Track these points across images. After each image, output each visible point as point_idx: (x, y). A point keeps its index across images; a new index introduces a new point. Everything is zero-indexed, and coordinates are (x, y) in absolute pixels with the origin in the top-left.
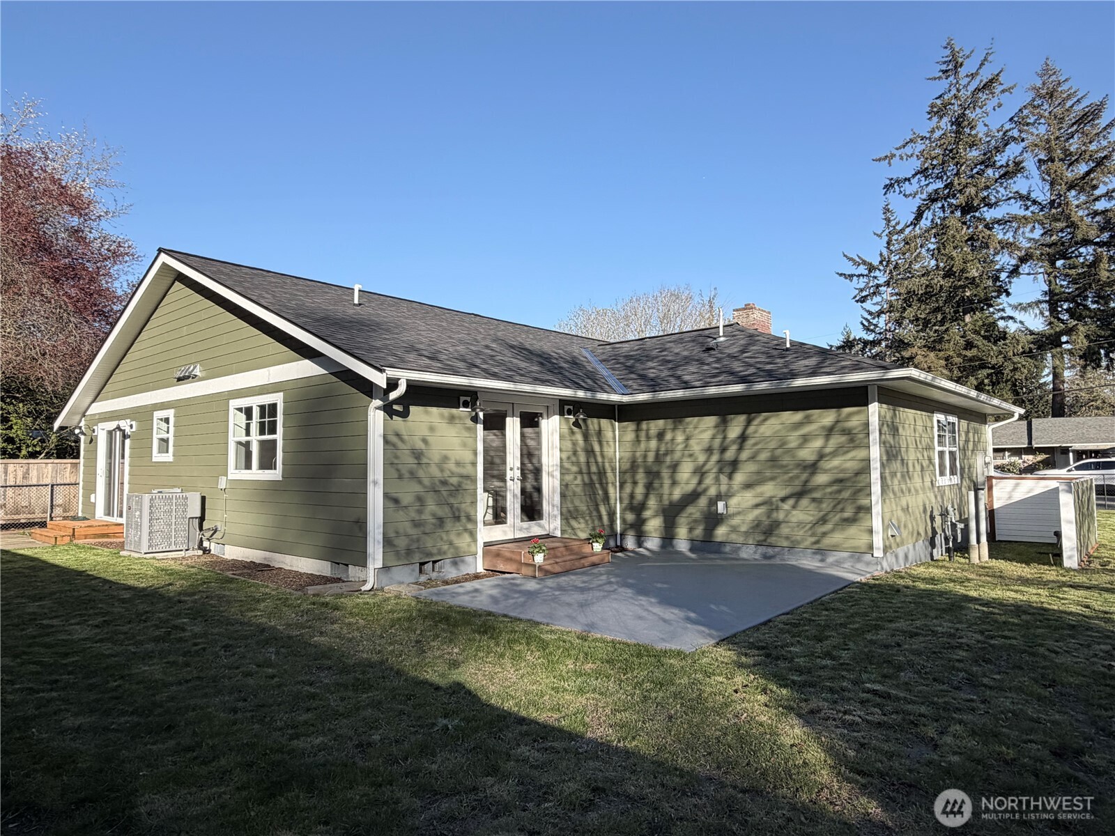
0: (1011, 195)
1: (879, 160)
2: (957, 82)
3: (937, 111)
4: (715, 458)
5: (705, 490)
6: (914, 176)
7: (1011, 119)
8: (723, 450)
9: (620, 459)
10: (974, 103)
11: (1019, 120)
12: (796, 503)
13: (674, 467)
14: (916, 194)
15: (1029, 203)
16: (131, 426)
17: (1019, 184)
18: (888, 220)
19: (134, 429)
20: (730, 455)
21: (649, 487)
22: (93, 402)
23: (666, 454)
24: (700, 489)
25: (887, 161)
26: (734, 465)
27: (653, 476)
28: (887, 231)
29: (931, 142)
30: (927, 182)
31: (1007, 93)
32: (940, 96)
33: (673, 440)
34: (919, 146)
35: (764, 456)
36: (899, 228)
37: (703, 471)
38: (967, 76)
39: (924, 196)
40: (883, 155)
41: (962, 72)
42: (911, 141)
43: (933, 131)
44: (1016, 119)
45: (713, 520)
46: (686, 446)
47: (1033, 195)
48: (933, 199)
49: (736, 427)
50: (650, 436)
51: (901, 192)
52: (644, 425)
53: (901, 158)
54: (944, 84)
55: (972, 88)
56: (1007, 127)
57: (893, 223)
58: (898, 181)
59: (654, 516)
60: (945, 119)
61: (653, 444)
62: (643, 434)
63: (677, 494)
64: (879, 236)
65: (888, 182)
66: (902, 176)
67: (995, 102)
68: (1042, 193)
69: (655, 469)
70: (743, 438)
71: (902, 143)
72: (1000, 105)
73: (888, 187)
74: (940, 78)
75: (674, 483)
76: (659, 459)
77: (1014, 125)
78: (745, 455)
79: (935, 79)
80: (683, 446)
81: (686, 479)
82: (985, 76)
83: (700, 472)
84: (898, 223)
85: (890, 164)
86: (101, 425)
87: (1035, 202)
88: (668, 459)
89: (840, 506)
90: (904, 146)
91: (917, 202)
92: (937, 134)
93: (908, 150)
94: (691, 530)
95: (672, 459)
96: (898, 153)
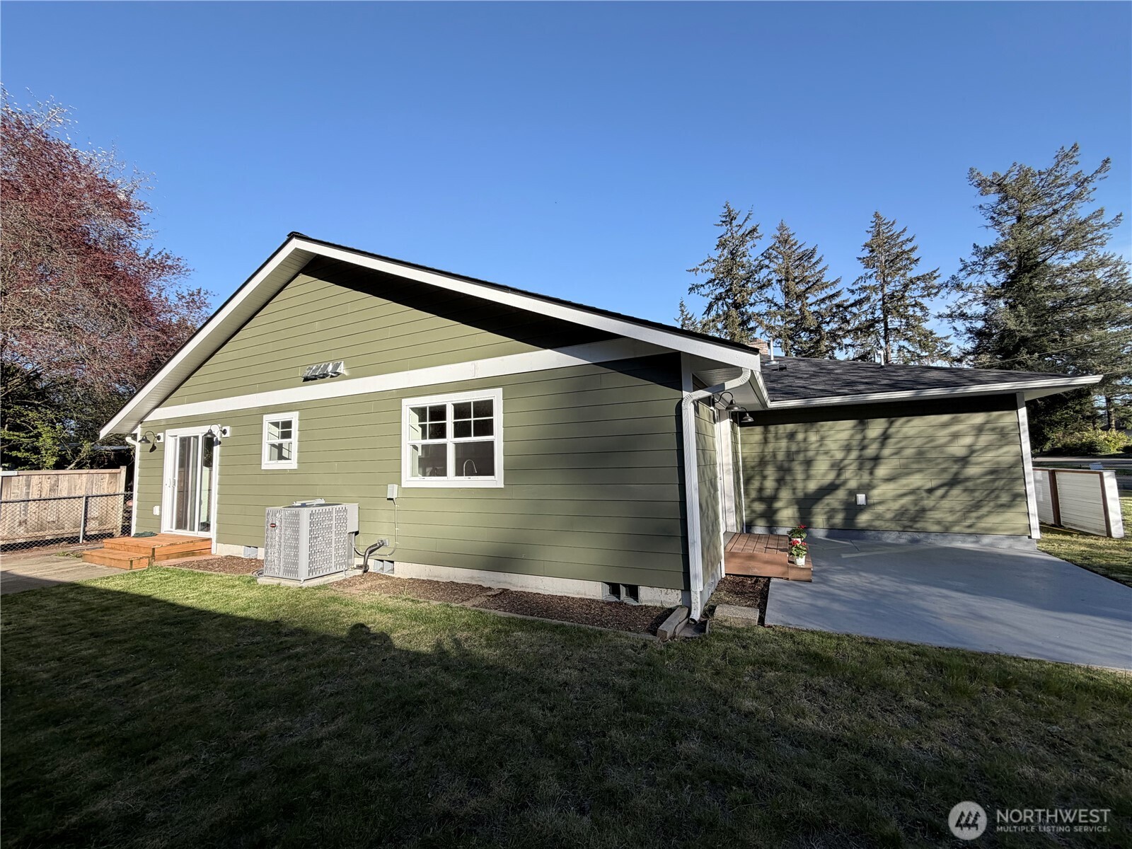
0: (763, 299)
1: (690, 271)
2: (732, 229)
3: (722, 245)
4: (854, 454)
5: (845, 483)
6: (707, 283)
7: (762, 254)
8: (863, 448)
9: (743, 459)
10: (743, 242)
11: (767, 255)
12: (947, 492)
13: (808, 463)
14: (708, 295)
15: (772, 305)
16: (224, 432)
17: (769, 293)
18: (683, 311)
19: (228, 435)
20: (871, 451)
21: (780, 482)
22: (157, 406)
23: (798, 452)
24: (837, 482)
25: (694, 272)
26: (876, 459)
27: (784, 473)
28: (682, 318)
29: (719, 263)
30: (714, 288)
31: (758, 239)
32: (721, 237)
33: (805, 440)
34: (713, 265)
35: (909, 452)
36: (689, 316)
37: (842, 465)
38: (737, 226)
39: (713, 296)
40: (692, 268)
41: (734, 223)
42: (708, 261)
43: (720, 257)
44: (765, 254)
45: (852, 509)
46: (821, 445)
47: (775, 300)
48: (717, 299)
49: (876, 428)
50: (779, 436)
51: (698, 293)
52: (772, 428)
53: (702, 271)
54: (724, 229)
55: (740, 233)
56: (760, 258)
57: (685, 313)
58: (697, 286)
59: (786, 507)
60: (726, 251)
61: (783, 444)
62: (771, 436)
63: (812, 486)
64: (677, 321)
65: (691, 286)
66: (700, 283)
67: (751, 243)
68: (780, 299)
69: (786, 465)
70: (885, 437)
71: (703, 262)
72: (755, 246)
73: (691, 289)
74: (721, 225)
75: (808, 477)
76: (790, 456)
77: (763, 258)
78: (886, 452)
79: (719, 225)
80: (817, 445)
81: (822, 473)
82: (748, 226)
83: (838, 467)
84: (688, 314)
85: (696, 273)
86: (169, 432)
87: (776, 305)
88: (801, 457)
89: (993, 495)
90: (704, 264)
91: (709, 299)
92: (723, 258)
93: (706, 267)
94: (829, 518)
95: (805, 456)
96: (700, 268)
